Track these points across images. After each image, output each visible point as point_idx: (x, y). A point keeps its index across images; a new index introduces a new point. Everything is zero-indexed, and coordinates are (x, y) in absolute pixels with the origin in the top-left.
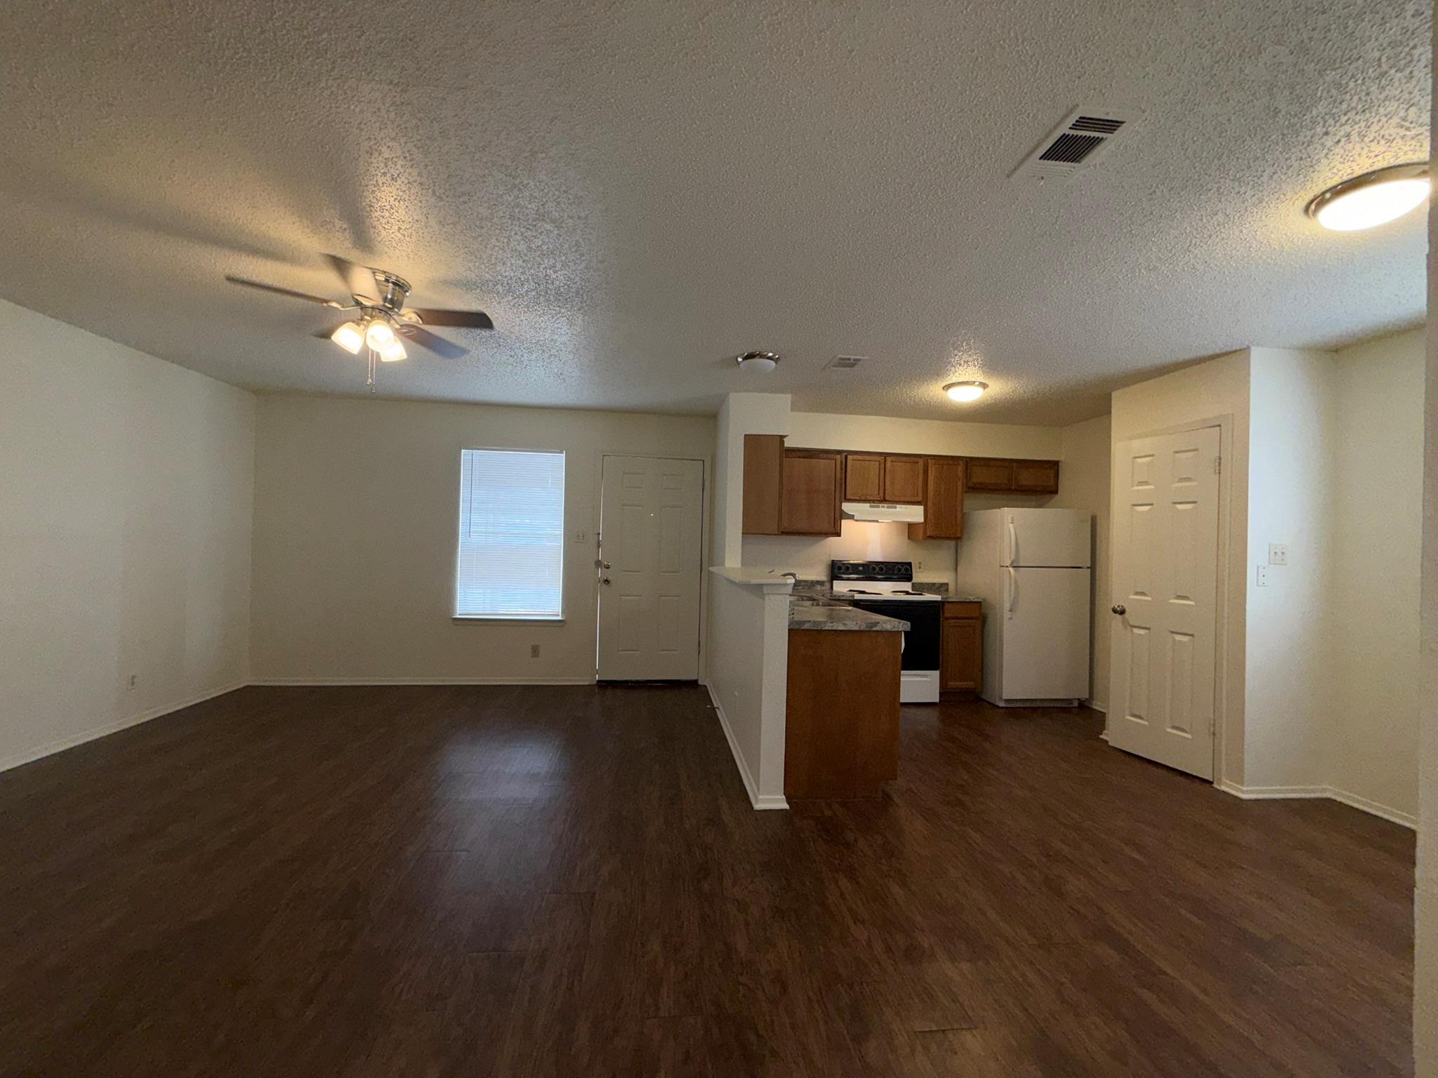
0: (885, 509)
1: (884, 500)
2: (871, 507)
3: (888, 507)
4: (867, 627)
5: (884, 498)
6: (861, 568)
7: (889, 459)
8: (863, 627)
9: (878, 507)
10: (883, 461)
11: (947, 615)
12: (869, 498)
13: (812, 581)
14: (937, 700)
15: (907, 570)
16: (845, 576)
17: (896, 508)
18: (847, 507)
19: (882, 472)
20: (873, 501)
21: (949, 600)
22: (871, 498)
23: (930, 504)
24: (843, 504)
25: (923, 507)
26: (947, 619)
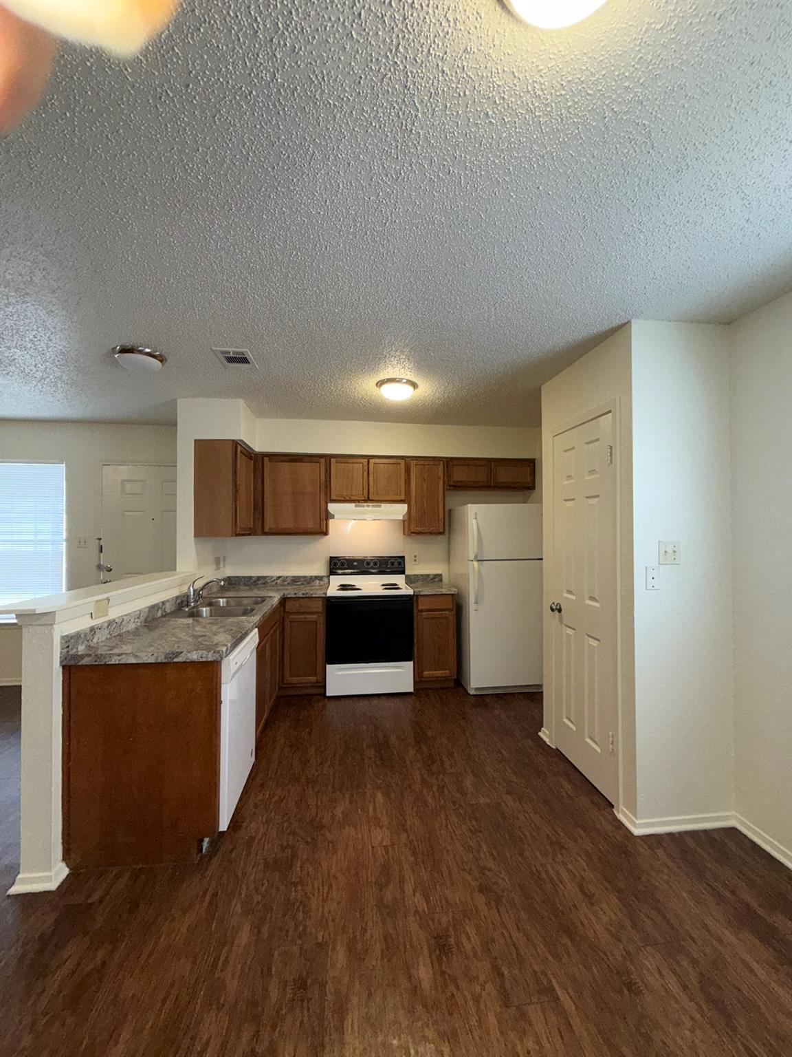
0: (370, 508)
1: (368, 500)
2: (356, 506)
3: (373, 506)
4: (166, 658)
5: (368, 498)
6: (355, 563)
7: (372, 461)
8: (161, 659)
9: (364, 506)
10: (366, 463)
11: (420, 607)
12: (353, 498)
13: (311, 577)
14: (411, 690)
15: (400, 564)
16: (340, 572)
17: (380, 506)
18: (332, 507)
19: (366, 473)
20: (359, 501)
21: (422, 593)
22: (355, 498)
23: (413, 502)
24: (329, 504)
25: (406, 505)
26: (422, 611)
